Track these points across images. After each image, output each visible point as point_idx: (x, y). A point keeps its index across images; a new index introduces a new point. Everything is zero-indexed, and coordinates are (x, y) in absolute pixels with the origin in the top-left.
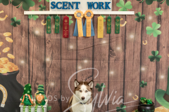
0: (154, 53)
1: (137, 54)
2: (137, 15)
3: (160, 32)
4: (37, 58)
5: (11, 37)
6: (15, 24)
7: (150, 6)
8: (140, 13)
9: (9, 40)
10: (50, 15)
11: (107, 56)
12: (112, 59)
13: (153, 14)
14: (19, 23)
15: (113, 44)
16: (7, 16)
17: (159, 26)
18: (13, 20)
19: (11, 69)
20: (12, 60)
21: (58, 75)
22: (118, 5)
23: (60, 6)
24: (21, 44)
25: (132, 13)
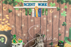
0: (64, 23)
1: (57, 23)
2: (57, 8)
3: (66, 15)
4: (19, 25)
5: (9, 17)
6: (10, 12)
7: (62, 5)
8: (58, 8)
9: (8, 18)
10: (24, 8)
11: (46, 24)
12: (48, 25)
13: (64, 8)
14: (11, 11)
15: (48, 19)
16: (7, 9)
17: (66, 12)
18: (9, 10)
19: (9, 29)
20: (9, 26)
21: (27, 31)
22: (50, 4)
23: (27, 5)
24: (12, 20)
25: (56, 7)
